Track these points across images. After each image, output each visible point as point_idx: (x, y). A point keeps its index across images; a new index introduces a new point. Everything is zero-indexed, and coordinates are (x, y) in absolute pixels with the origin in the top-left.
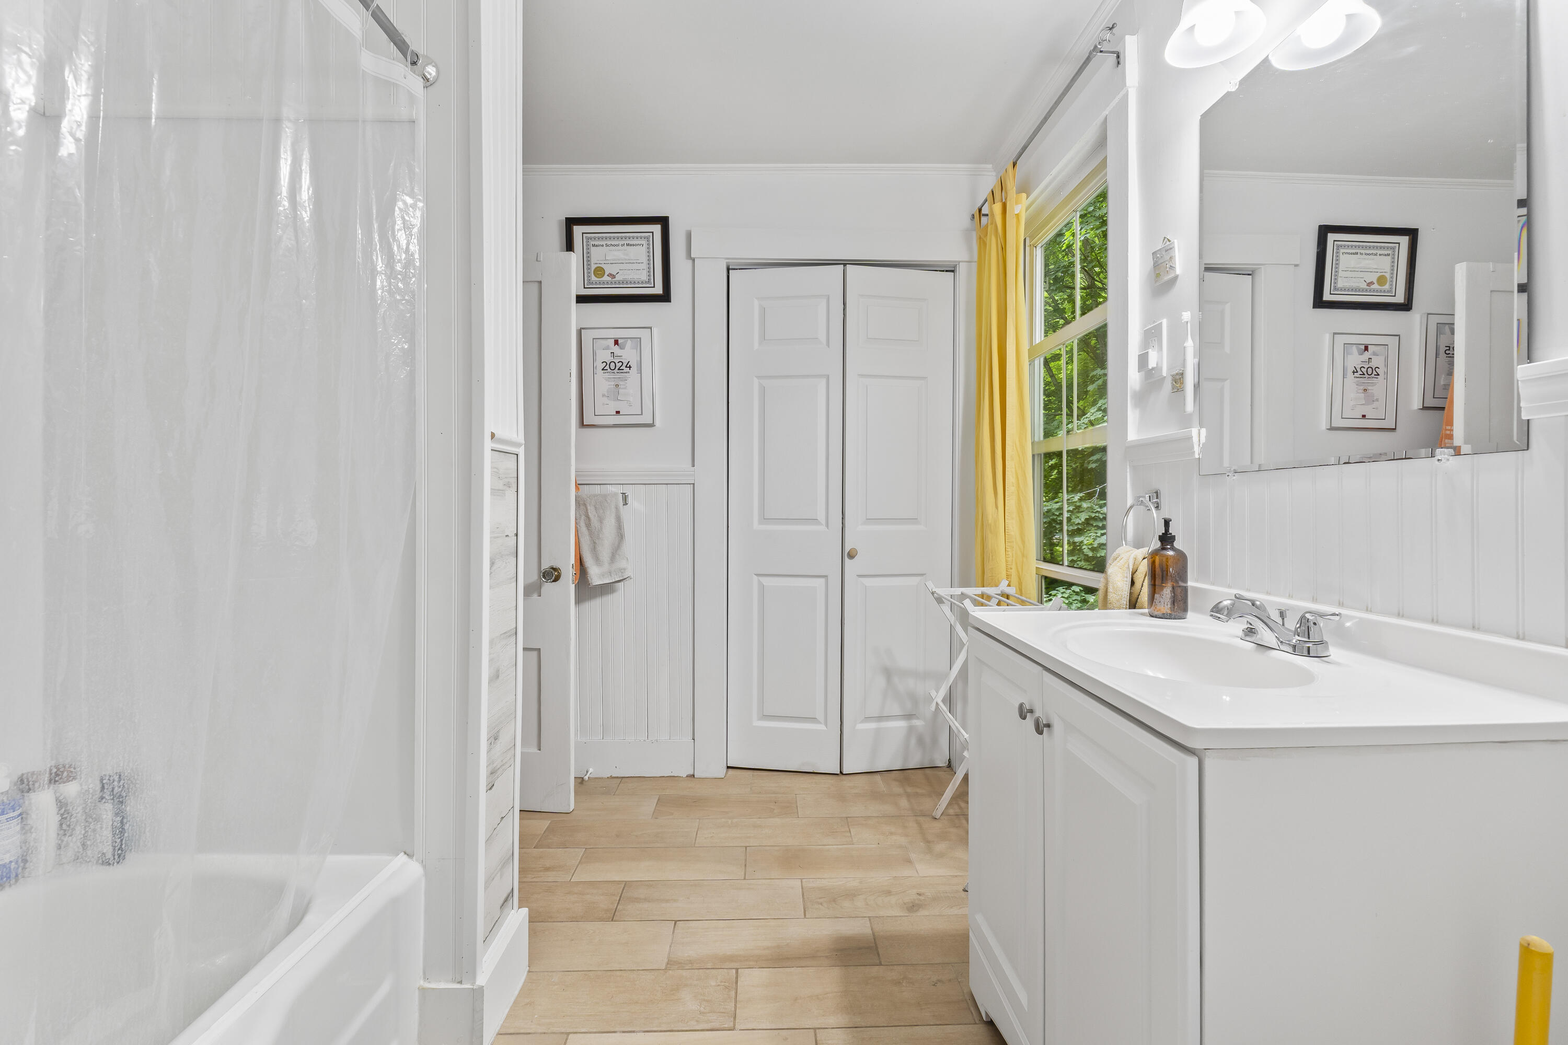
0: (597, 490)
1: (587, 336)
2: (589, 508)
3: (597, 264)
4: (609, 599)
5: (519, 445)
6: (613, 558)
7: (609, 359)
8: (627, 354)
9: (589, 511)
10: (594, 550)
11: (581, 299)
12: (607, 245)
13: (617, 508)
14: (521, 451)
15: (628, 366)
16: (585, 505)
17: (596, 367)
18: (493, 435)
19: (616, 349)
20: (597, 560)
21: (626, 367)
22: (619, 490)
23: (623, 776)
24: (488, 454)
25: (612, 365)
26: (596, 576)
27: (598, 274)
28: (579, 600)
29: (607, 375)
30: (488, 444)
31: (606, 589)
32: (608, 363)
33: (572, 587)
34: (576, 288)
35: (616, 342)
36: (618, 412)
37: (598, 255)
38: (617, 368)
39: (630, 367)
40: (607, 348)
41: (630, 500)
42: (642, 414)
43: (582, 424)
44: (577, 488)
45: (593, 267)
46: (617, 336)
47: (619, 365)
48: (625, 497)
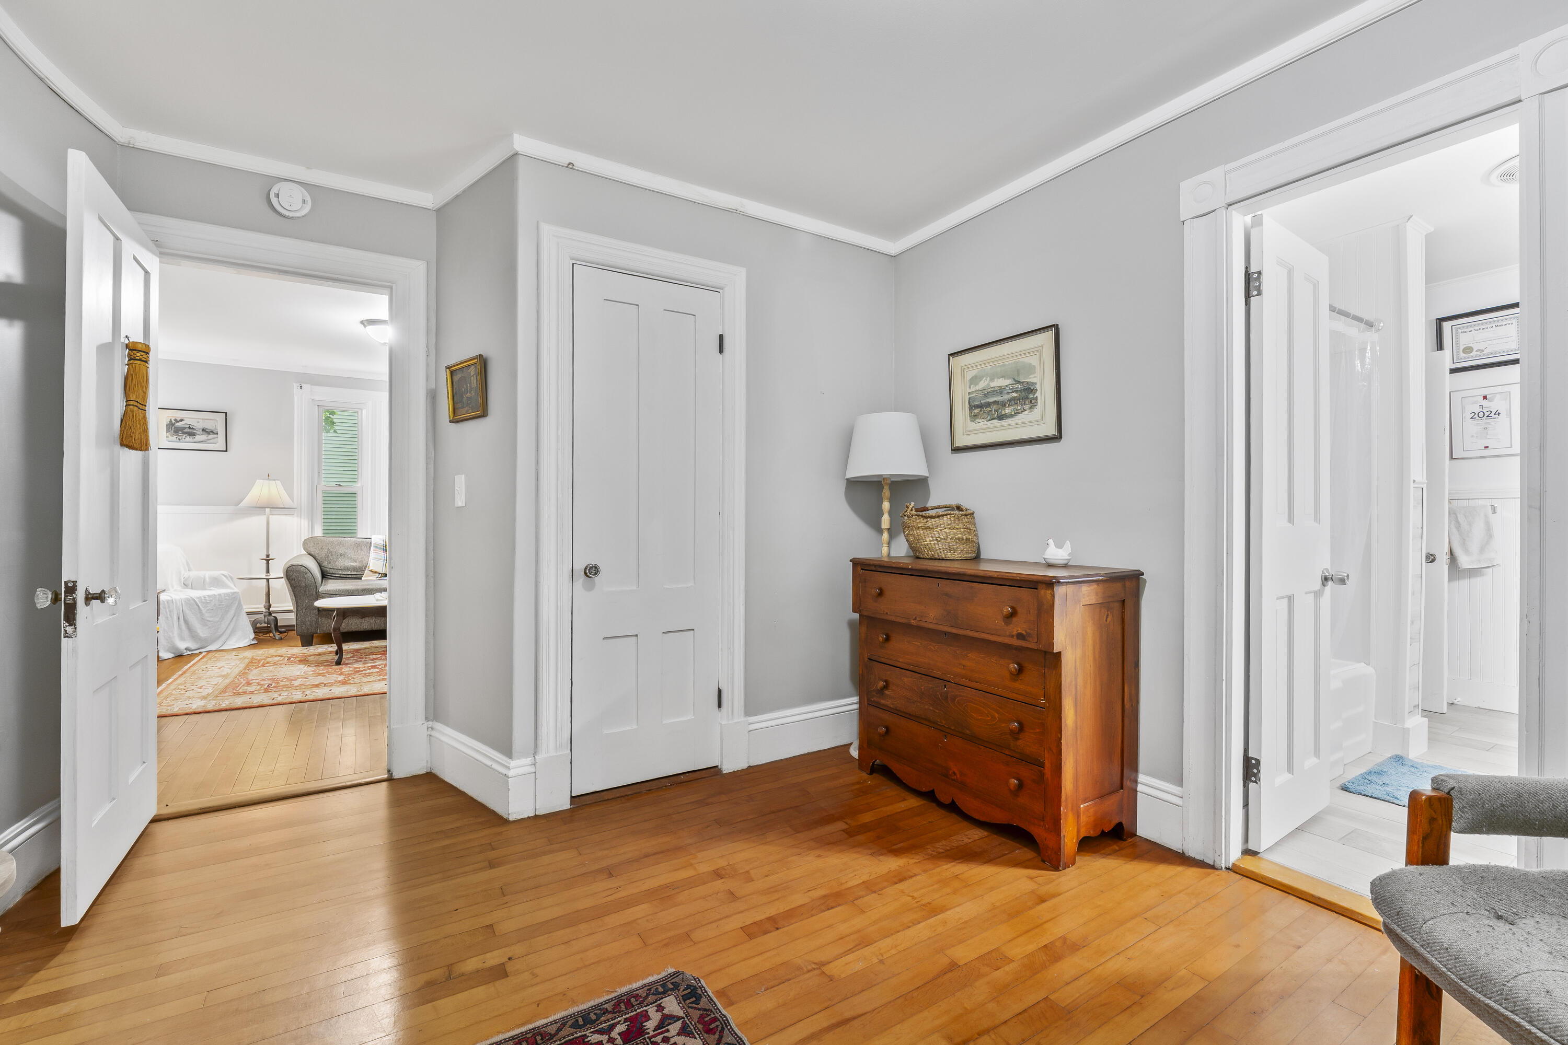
0: (1466, 503)
1: (1456, 397)
2: (1458, 515)
3: (1465, 345)
4: (1476, 581)
5: (1424, 483)
6: (1482, 550)
7: (1477, 410)
8: (1493, 405)
9: (1459, 518)
10: (1464, 544)
11: (1453, 371)
12: (1475, 330)
13: (1486, 516)
14: (1425, 486)
15: (1497, 413)
16: (1455, 514)
17: (1465, 417)
18: (1414, 481)
19: (1485, 403)
20: (1467, 551)
21: (1495, 414)
22: (1489, 502)
23: (1491, 709)
24: (1412, 490)
25: (1482, 414)
26: (1465, 562)
27: (1467, 352)
28: (1451, 579)
29: (1475, 422)
30: (1412, 485)
31: (1473, 573)
32: (1477, 413)
33: (1446, 567)
34: (1449, 365)
35: (1485, 398)
36: (1486, 447)
37: (1465, 340)
38: (1485, 416)
39: (1499, 414)
40: (1476, 402)
41: (1498, 510)
42: (1511, 447)
43: (1451, 457)
44: (1450, 503)
45: (1462, 348)
46: (1484, 394)
47: (1487, 414)
48: (1494, 510)
